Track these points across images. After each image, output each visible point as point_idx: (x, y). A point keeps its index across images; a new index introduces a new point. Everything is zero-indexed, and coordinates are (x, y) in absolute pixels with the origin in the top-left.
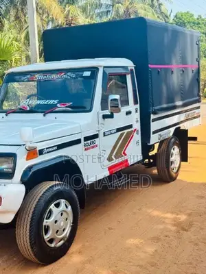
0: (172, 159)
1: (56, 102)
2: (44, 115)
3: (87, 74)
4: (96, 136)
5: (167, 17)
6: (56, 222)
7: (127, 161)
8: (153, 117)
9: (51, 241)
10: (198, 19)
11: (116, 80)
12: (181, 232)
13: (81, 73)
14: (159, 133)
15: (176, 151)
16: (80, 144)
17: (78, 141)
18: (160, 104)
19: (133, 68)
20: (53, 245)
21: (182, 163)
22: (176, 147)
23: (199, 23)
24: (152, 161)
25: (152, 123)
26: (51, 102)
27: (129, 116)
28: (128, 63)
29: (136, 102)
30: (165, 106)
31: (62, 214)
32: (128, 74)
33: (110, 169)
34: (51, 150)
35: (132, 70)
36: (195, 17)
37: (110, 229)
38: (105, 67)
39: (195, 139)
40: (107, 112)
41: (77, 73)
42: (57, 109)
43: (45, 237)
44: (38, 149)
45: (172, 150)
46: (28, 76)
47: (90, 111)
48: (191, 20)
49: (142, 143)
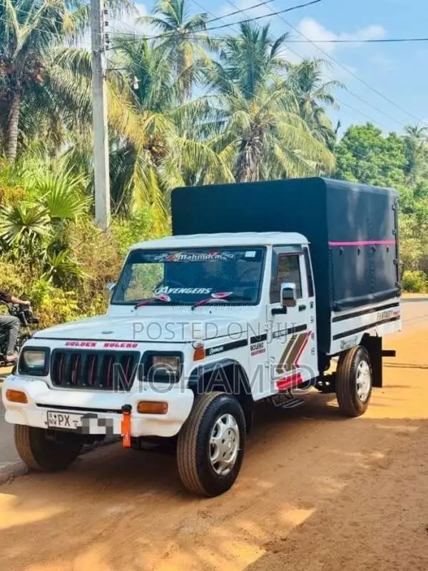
0: (359, 380)
1: (208, 291)
2: (193, 309)
3: (251, 254)
4: (264, 337)
5: (331, 136)
6: (223, 441)
7: (299, 375)
8: (333, 315)
9: (217, 465)
10: (388, 139)
11: (287, 263)
12: (378, 470)
13: (242, 253)
14: (343, 339)
15: (364, 369)
16: (246, 347)
17: (244, 343)
18: (343, 297)
19: (307, 246)
20: (218, 472)
21: (373, 388)
22: (364, 363)
23: (391, 149)
24: (327, 383)
25: (333, 325)
26: (201, 291)
27: (303, 312)
28: (300, 239)
29: (311, 294)
30: (349, 299)
31: (229, 432)
32: (301, 253)
33: (279, 384)
34: (217, 350)
35: (306, 249)
36: (385, 136)
37: (281, 466)
38: (274, 246)
39: (392, 353)
40: (278, 306)
41: (236, 253)
42: (212, 300)
43: (212, 459)
44: (205, 348)
45: (359, 367)
46: (164, 255)
47: (256, 304)
48: (377, 141)
49: (318, 351)
